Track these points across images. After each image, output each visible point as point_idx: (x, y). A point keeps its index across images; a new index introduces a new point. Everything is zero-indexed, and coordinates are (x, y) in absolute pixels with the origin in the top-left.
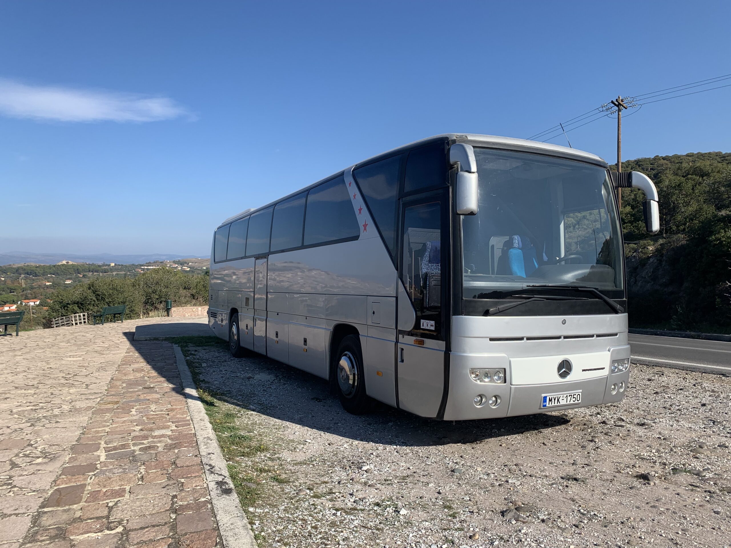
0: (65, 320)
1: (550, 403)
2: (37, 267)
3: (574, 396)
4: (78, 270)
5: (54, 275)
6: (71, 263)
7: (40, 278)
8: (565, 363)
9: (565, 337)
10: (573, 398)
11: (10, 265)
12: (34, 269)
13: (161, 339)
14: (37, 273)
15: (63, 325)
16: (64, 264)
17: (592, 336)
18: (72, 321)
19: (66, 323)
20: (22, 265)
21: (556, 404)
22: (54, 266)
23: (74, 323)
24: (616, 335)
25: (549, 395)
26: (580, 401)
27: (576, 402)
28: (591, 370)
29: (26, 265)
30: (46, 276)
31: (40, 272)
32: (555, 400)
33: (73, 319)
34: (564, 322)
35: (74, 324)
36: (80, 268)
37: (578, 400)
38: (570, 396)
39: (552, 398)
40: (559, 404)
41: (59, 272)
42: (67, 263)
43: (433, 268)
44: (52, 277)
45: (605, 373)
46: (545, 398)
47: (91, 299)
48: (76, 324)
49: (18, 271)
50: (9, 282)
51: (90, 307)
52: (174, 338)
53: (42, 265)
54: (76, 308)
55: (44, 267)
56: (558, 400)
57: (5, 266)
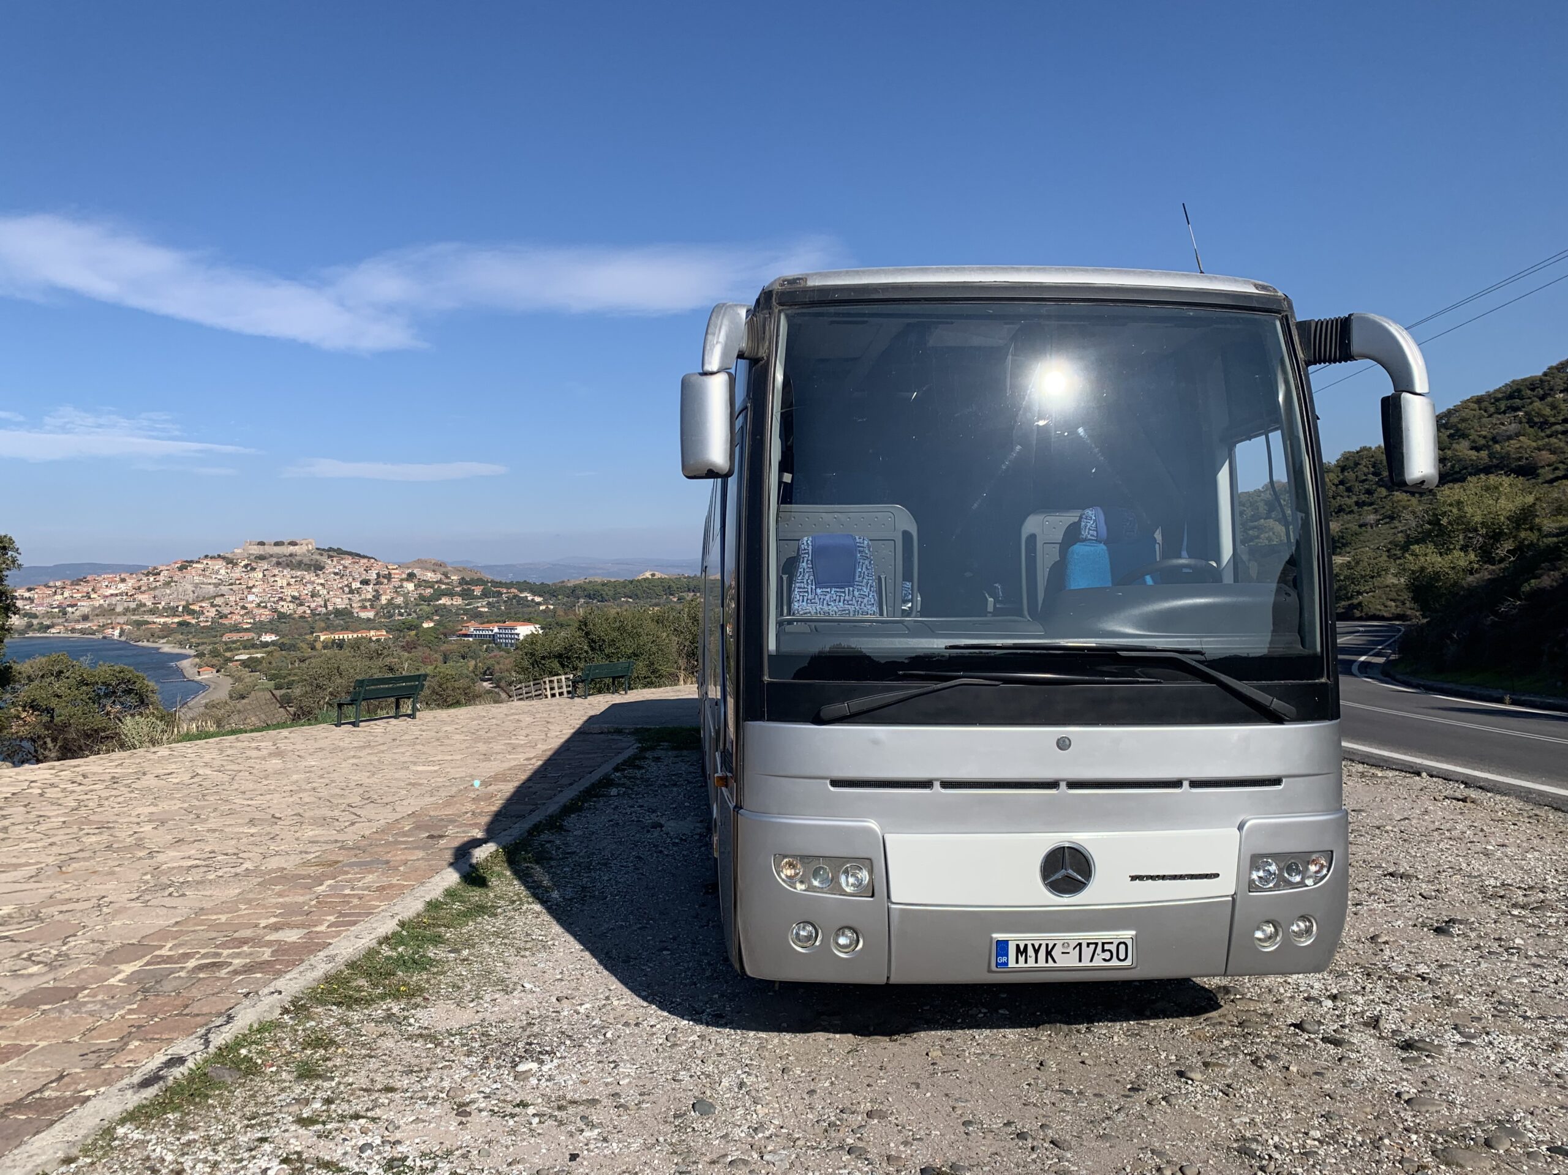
0: (533, 688)
1: (1022, 959)
2: (603, 585)
3: (1107, 947)
4: (669, 587)
5: (631, 598)
6: (658, 575)
7: (609, 604)
8: (1067, 854)
9: (1072, 785)
10: (1104, 951)
11: (563, 582)
12: (599, 588)
13: (627, 731)
14: (604, 595)
15: (531, 697)
16: (647, 579)
17: (1177, 784)
18: (546, 689)
19: (534, 694)
20: (582, 582)
21: (1042, 963)
22: (631, 582)
23: (549, 693)
24: (1276, 781)
25: (1014, 938)
26: (1128, 963)
27: (1115, 963)
28: (1163, 877)
29: (587, 581)
30: (618, 601)
31: (609, 593)
32: (1036, 951)
33: (548, 687)
34: (1063, 744)
35: (549, 696)
36: (673, 584)
37: (1122, 957)
38: (1092, 947)
39: (1026, 946)
40: (1051, 964)
41: (639, 592)
42: (653, 575)
43: (827, 598)
44: (627, 602)
45: (1225, 887)
46: (1003, 946)
47: (581, 649)
48: (553, 695)
49: (574, 592)
50: (560, 612)
51: (579, 664)
52: (650, 729)
53: (613, 580)
54: (556, 665)
55: (615, 585)
56: (1049, 953)
57: (554, 584)
